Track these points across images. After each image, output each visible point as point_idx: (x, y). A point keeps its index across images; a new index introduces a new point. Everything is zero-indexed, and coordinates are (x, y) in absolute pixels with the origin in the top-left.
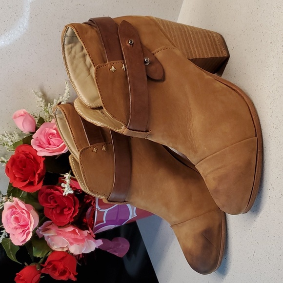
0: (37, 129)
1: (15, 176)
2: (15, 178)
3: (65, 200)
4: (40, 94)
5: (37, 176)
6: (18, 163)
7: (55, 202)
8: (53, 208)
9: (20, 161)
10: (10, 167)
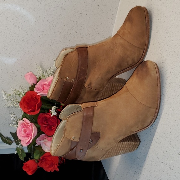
0: (37, 82)
1: (25, 107)
2: (25, 108)
3: (52, 120)
4: (40, 66)
5: (37, 105)
6: (27, 100)
7: (47, 122)
8: (46, 127)
9: (28, 99)
10: (22, 103)
